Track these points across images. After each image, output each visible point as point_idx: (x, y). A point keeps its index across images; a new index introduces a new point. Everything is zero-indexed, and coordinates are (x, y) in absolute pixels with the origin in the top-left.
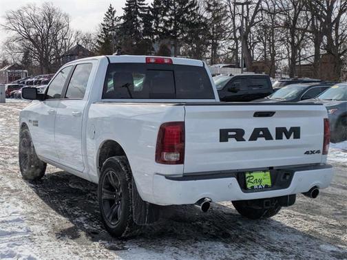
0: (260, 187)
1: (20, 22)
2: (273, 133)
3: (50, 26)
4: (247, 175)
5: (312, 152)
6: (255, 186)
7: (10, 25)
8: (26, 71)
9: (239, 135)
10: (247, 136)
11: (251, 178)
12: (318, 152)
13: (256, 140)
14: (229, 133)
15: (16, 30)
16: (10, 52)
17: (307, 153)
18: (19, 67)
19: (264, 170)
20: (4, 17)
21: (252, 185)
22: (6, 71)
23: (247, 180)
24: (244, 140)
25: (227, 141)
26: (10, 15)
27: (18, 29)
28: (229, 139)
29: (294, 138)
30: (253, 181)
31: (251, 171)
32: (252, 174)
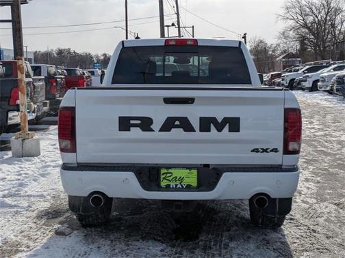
0: (179, 186)
1: (298, 10)
2: (196, 124)
3: (328, 12)
4: (163, 171)
5: (265, 151)
6: (173, 184)
7: (287, 15)
8: (300, 59)
9: (146, 124)
10: (156, 126)
11: (168, 175)
12: (275, 150)
13: (169, 130)
14: (132, 122)
15: (294, 19)
16: (285, 41)
17: (256, 150)
18: (293, 56)
19: (189, 167)
20: (283, 7)
21: (168, 183)
22: (281, 60)
23: (162, 177)
24: (152, 130)
25: (129, 130)
26: (289, 4)
27: (295, 17)
28: (131, 128)
29: (230, 131)
30: (170, 178)
31: (169, 167)
32: (170, 171)
